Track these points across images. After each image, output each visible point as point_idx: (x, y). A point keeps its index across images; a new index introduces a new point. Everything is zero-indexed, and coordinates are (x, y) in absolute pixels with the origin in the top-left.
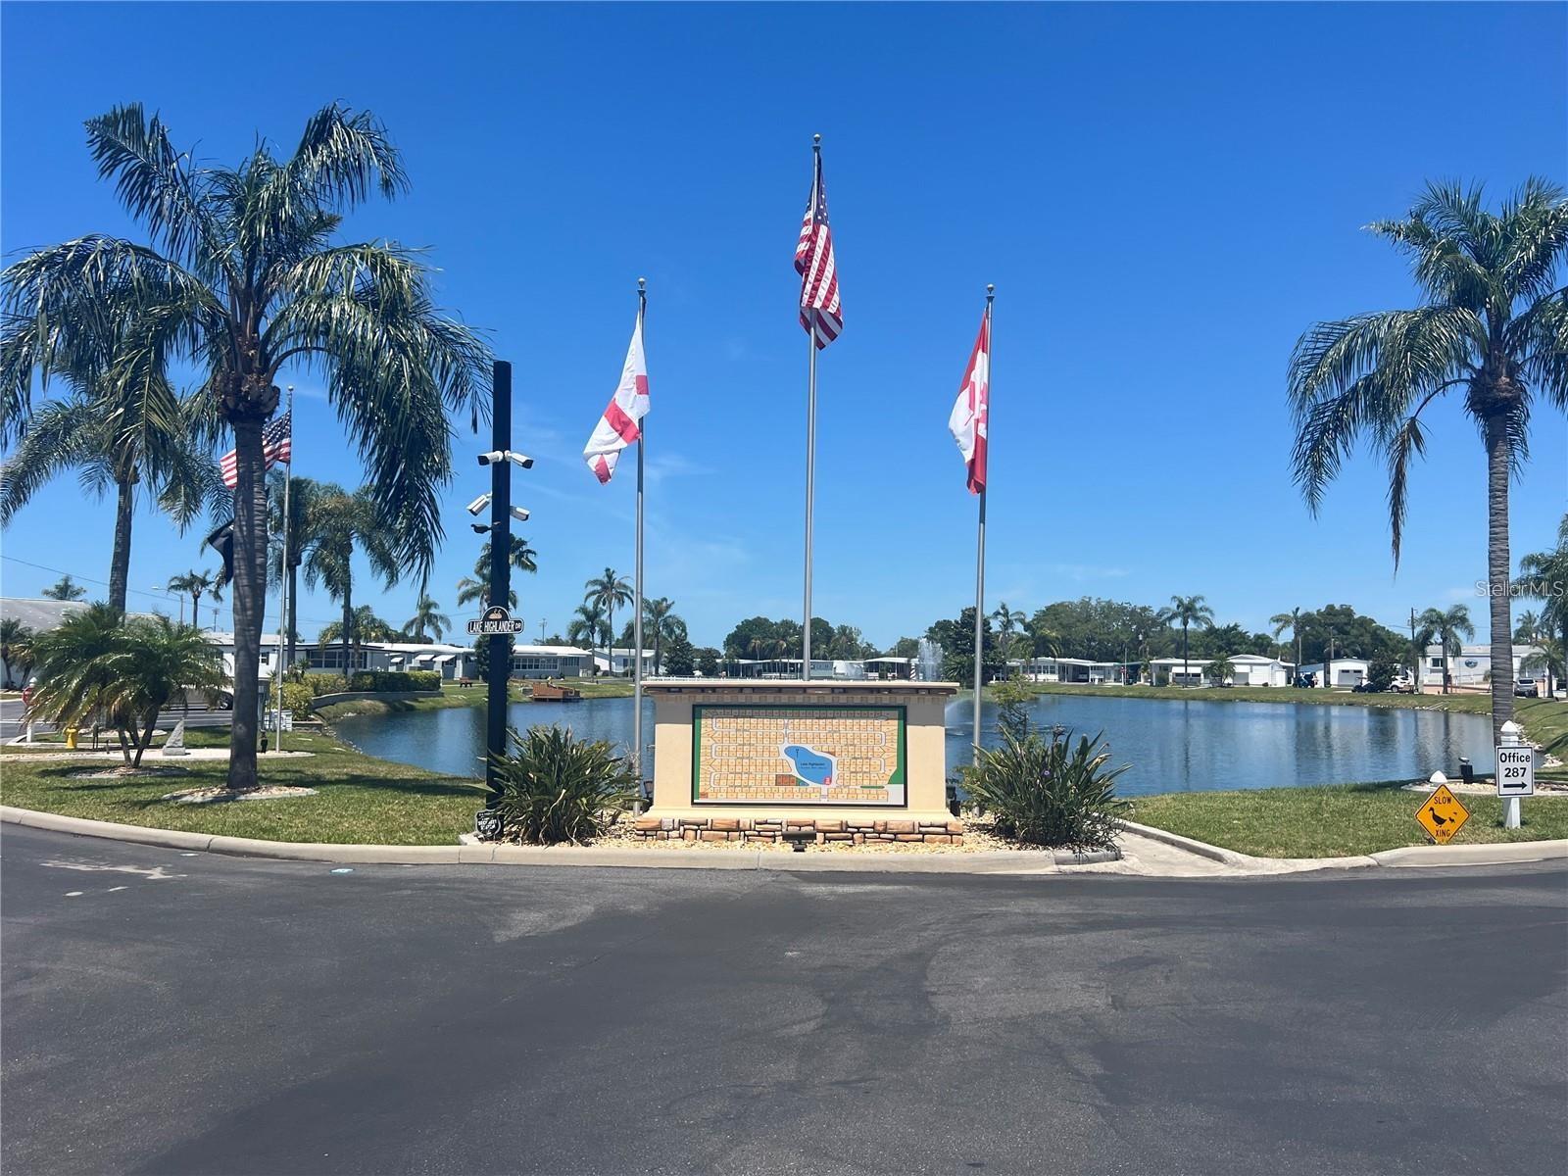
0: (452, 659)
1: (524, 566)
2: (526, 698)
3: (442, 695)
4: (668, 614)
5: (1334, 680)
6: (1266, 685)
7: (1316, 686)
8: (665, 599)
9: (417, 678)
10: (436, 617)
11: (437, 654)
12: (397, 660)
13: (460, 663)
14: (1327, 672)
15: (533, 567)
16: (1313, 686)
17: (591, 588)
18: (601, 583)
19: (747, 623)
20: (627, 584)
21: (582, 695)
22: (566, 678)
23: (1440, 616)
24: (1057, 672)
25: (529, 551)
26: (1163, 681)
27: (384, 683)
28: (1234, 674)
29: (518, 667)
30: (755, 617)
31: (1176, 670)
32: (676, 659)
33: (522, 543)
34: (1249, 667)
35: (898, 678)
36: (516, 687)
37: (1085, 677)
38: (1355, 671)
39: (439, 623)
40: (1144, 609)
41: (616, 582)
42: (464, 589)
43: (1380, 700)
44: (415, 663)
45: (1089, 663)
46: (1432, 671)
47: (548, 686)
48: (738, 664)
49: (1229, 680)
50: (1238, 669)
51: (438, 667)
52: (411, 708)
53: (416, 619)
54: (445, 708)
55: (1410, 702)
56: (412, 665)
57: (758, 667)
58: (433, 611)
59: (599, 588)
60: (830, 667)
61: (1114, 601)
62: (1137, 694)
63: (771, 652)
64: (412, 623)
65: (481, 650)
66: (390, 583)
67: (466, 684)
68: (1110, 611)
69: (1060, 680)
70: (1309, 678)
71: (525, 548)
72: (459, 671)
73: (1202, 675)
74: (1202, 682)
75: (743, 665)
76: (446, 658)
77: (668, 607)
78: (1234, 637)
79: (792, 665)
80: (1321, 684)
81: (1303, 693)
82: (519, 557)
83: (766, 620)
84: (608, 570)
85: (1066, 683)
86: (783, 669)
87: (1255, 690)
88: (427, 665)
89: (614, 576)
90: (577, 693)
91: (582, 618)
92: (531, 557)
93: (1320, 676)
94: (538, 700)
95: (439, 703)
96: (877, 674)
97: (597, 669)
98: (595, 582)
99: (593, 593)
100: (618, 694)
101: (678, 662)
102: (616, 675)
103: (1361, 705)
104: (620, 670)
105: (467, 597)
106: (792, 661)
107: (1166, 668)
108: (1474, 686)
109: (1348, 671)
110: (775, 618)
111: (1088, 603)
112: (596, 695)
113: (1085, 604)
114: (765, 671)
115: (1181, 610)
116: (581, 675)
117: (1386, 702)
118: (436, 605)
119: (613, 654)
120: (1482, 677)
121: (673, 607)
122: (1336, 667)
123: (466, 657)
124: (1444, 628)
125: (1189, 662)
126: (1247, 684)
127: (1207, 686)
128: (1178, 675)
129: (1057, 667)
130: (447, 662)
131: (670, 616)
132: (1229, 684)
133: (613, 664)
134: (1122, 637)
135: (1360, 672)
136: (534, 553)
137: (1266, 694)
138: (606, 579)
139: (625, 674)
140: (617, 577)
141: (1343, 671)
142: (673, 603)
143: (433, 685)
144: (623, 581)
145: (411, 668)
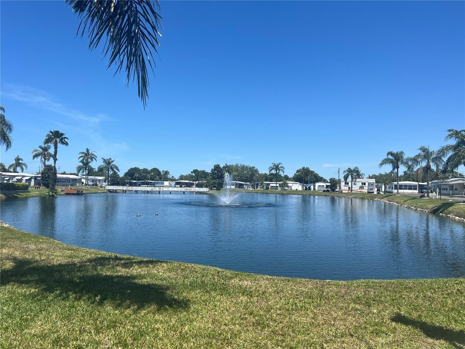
0: (29, 179)
1: (63, 143)
2: (62, 193)
3: (29, 192)
4: (112, 164)
5: (316, 188)
6: (297, 189)
7: (311, 190)
8: (110, 159)
9: (19, 185)
10: (21, 163)
11: (24, 176)
12: (7, 178)
13: (33, 180)
14: (315, 186)
15: (67, 144)
16: (310, 190)
17: (81, 155)
18: (85, 153)
19: (132, 169)
20: (94, 154)
21: (84, 192)
22: (74, 186)
23: (351, 170)
24: (234, 185)
25: (65, 138)
26: (267, 188)
27: (4, 187)
28: (288, 186)
29: (58, 182)
30: (135, 167)
31: (271, 185)
32: (114, 180)
33: (63, 134)
34: (292, 184)
35: (186, 187)
36: (59, 189)
37: (242, 187)
38: (322, 186)
39: (23, 166)
40: (253, 167)
41: (90, 153)
42: (35, 153)
43: (333, 194)
44: (15, 179)
45: (243, 183)
46: (345, 186)
47: (71, 189)
48: (132, 182)
49: (287, 188)
50: (289, 185)
51: (24, 181)
52: (16, 197)
53: (14, 164)
54: (31, 197)
55: (344, 195)
56: (13, 180)
57: (139, 183)
58: (20, 161)
59: (83, 155)
60: (163, 183)
61: (245, 165)
62: (262, 192)
63: (145, 178)
64: (12, 165)
65: (44, 175)
66: (7, 147)
67: (38, 188)
68: (244, 168)
69: (235, 188)
70: (309, 187)
71: (64, 136)
72: (33, 183)
73: (279, 187)
74: (279, 188)
75: (134, 182)
76: (27, 178)
77: (112, 162)
78: (278, 176)
79: (151, 182)
80: (312, 190)
81: (308, 192)
82: (61, 140)
83: (138, 168)
84: (87, 149)
85: (237, 189)
86: (148, 184)
87: (294, 191)
88: (20, 181)
89: (89, 151)
90: (82, 191)
91: (81, 164)
92: (66, 140)
93: (312, 187)
94: (67, 194)
95: (28, 195)
96: (179, 186)
97: (83, 183)
98: (82, 153)
99: (82, 157)
100: (96, 192)
101: (114, 181)
102: (90, 185)
103: (329, 196)
104: (91, 183)
105: (36, 156)
106: (151, 181)
107: (269, 184)
108: (356, 190)
109: (320, 186)
110: (141, 168)
111: (238, 165)
112: (88, 192)
113: (237, 165)
114: (141, 184)
115: (275, 167)
116: (77, 185)
117: (336, 195)
118: (22, 160)
119: (89, 178)
120: (359, 188)
121: (114, 161)
122: (317, 184)
123: (35, 178)
124: (352, 173)
125: (277, 183)
126: (291, 189)
127: (280, 190)
128: (272, 186)
129: (234, 184)
130: (28, 180)
131: (113, 165)
132: (286, 189)
133: (89, 181)
134: (247, 175)
135: (324, 186)
136: (67, 138)
137: (296, 192)
138: (86, 152)
139: (93, 185)
140: (90, 152)
141: (319, 186)
142: (114, 160)
143: (25, 188)
144: (94, 153)
145: (13, 182)
